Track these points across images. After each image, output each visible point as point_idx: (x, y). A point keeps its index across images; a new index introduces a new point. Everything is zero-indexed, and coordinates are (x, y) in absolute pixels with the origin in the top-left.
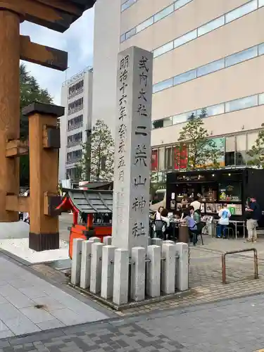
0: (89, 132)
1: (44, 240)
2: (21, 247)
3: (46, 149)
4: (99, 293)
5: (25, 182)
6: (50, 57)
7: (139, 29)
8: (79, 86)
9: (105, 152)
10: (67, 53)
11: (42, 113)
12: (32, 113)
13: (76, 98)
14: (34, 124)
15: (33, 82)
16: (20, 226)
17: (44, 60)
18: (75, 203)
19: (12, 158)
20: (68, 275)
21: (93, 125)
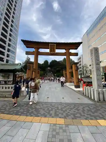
0: (83, 66)
1: (77, 86)
2: (73, 87)
3: (76, 70)
4: (91, 98)
5: (72, 76)
6: (75, 54)
7: (92, 45)
8: (80, 58)
9: (87, 70)
10: (78, 53)
11: (75, 64)
12: (73, 64)
13: (80, 60)
14: (73, 66)
15: (71, 59)
16: (72, 84)
17: (74, 55)
18: (83, 80)
19: (70, 72)
20: (83, 93)
21: (84, 65)
